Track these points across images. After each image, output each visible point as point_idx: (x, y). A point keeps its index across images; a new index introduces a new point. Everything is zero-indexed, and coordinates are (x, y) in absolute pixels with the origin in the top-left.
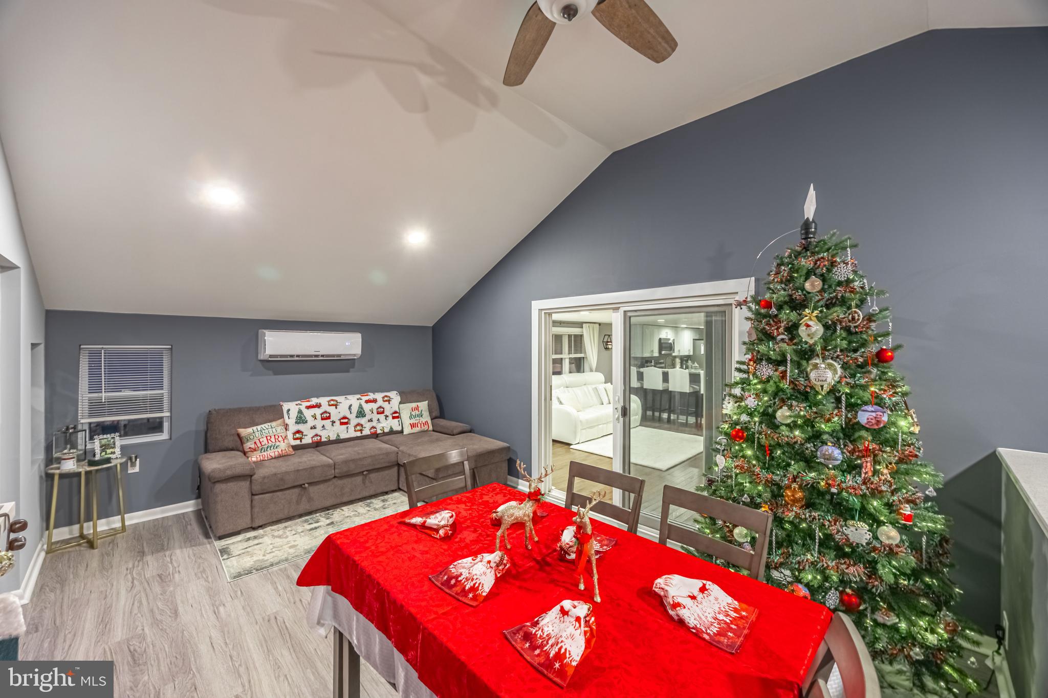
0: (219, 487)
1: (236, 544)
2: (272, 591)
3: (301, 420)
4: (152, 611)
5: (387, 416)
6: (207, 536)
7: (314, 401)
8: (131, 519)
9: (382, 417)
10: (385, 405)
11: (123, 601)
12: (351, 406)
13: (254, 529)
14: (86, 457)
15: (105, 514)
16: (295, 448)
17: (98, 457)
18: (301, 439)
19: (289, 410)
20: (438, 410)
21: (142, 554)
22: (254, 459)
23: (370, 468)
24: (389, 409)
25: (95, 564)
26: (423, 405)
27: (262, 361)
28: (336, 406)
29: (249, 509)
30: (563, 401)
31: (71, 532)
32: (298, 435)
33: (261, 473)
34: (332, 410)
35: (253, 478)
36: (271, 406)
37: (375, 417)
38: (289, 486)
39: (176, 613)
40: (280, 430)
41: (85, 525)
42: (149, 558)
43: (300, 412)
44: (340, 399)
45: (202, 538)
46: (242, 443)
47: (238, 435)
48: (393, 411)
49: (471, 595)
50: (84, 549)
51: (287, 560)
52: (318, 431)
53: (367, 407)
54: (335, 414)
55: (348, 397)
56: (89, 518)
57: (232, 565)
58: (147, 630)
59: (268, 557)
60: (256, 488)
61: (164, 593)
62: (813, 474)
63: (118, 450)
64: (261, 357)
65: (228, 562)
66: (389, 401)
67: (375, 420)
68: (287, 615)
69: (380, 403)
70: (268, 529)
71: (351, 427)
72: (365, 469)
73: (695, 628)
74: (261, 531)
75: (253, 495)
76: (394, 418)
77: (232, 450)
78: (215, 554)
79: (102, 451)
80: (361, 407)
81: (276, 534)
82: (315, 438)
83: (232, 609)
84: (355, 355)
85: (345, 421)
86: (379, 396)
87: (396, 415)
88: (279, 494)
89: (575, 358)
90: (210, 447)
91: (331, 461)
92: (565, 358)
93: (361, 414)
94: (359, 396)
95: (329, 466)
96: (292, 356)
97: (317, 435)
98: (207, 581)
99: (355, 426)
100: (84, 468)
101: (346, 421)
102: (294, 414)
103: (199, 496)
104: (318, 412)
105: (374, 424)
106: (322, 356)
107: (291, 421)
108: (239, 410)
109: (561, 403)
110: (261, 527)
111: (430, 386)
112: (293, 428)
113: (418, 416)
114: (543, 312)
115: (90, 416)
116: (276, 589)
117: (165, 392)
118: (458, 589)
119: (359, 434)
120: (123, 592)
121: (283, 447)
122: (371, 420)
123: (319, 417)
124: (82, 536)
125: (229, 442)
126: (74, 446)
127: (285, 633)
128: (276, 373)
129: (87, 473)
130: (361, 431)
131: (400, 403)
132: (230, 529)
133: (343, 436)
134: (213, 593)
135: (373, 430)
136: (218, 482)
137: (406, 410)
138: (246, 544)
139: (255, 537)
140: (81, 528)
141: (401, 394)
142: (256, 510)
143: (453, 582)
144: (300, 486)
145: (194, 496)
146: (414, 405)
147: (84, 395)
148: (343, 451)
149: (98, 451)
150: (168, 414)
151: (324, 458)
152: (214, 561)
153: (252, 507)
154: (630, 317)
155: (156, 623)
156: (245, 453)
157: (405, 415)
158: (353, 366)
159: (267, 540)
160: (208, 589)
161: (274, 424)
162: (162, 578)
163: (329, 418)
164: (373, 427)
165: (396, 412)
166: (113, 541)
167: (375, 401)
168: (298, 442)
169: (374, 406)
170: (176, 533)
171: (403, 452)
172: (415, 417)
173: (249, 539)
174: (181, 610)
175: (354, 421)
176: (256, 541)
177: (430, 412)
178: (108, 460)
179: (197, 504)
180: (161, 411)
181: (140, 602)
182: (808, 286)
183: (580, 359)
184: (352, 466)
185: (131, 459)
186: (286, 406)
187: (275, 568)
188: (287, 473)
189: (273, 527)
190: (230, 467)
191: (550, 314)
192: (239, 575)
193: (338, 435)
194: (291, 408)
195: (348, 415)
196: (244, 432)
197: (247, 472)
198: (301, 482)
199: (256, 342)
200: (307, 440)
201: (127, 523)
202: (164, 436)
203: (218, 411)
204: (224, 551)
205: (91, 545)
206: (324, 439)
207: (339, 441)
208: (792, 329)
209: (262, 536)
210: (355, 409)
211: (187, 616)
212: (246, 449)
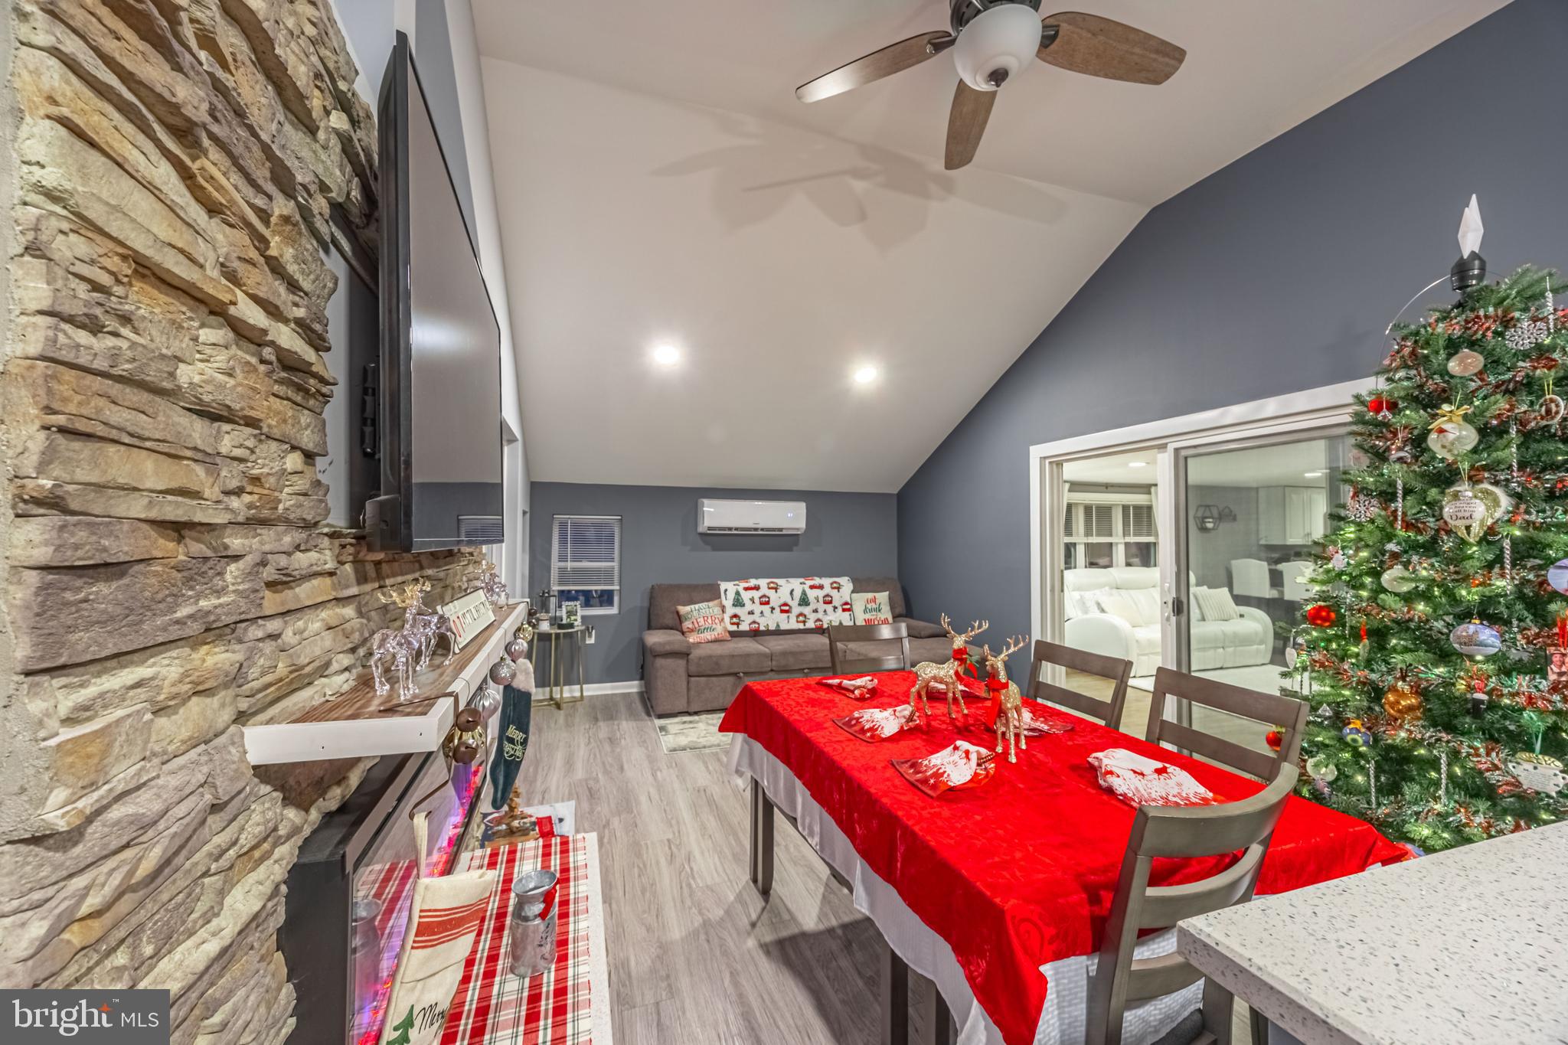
0: (660, 662)
1: (672, 724)
2: (703, 768)
3: (738, 602)
4: (603, 763)
5: (835, 608)
6: (649, 714)
7: (753, 582)
8: (588, 690)
9: (829, 608)
10: (834, 593)
11: (582, 752)
12: (792, 591)
13: (689, 714)
14: (555, 621)
15: (569, 682)
16: (733, 634)
17: (564, 622)
18: (738, 624)
19: (726, 590)
20: (903, 604)
21: (596, 720)
22: (691, 640)
23: (813, 666)
24: (838, 598)
25: (561, 720)
26: (883, 597)
27: (701, 534)
28: (776, 589)
29: (685, 691)
30: (1106, 609)
31: (544, 694)
32: (735, 620)
33: (696, 653)
34: (771, 593)
35: (691, 657)
36: (709, 585)
37: (821, 607)
38: (724, 672)
39: (622, 769)
40: (717, 610)
41: (554, 689)
42: (601, 724)
43: (738, 593)
44: (780, 581)
45: (643, 715)
46: (681, 622)
47: (678, 613)
48: (843, 601)
49: (869, 734)
50: (553, 709)
51: (719, 745)
52: (756, 617)
53: (812, 594)
54: (776, 599)
55: (790, 580)
56: (557, 684)
57: (668, 741)
58: (600, 776)
59: (701, 740)
60: (693, 669)
61: (613, 751)
62: (1441, 670)
63: (579, 620)
64: (701, 529)
65: (666, 738)
66: (838, 588)
67: (821, 610)
68: (716, 790)
69: (827, 590)
70: (704, 717)
71: (793, 616)
72: (805, 666)
73: (1125, 795)
74: (696, 718)
75: (689, 676)
76: (844, 610)
77: (672, 629)
78: (655, 729)
79: (568, 617)
80: (804, 593)
81: (710, 722)
82: (753, 626)
83: (667, 774)
84: (798, 529)
85: (785, 609)
86: (826, 582)
87: (847, 607)
88: (714, 679)
89: (1138, 544)
90: (653, 624)
91: (767, 650)
92: (1117, 544)
93: (804, 601)
94: (802, 580)
95: (764, 655)
96: (730, 529)
97: (754, 622)
98: (647, 748)
99: (798, 616)
100: (555, 631)
101: (787, 608)
102: (731, 595)
103: (642, 678)
104: (756, 594)
105: (820, 615)
106: (762, 530)
107: (728, 602)
108: (679, 587)
109: (1103, 611)
110: (696, 713)
111: (895, 576)
112: (731, 610)
113: (875, 610)
114: (1047, 461)
115: (560, 584)
116: (707, 767)
117: (615, 564)
118: (857, 728)
119: (801, 626)
120: (582, 746)
121: (719, 631)
122: (815, 611)
123: (757, 601)
124: (551, 699)
125: (669, 620)
126: (547, 611)
127: (711, 802)
128: (715, 549)
129: (557, 635)
130: (804, 622)
131: (853, 592)
132: (667, 709)
133: (784, 626)
134: (652, 759)
135: (818, 623)
136: (658, 656)
137: (860, 601)
138: (682, 726)
139: (691, 722)
140: (551, 692)
141: (854, 581)
142: (692, 693)
143: (854, 722)
144: (735, 674)
145: (638, 677)
146: (870, 595)
147: (555, 564)
148: (782, 642)
149: (565, 617)
150: (617, 588)
151: (761, 647)
152: (653, 735)
153: (688, 689)
154: (1186, 458)
155: (606, 772)
156: (683, 633)
157: (858, 608)
158: (796, 544)
159: (701, 726)
160: (648, 757)
161: (711, 604)
162: (611, 740)
163: (767, 603)
164: (819, 620)
165: (846, 604)
166: (573, 706)
167: (821, 587)
168: (734, 628)
169: (820, 593)
170: (623, 708)
171: (851, 650)
172: (871, 611)
173: (685, 722)
174: (626, 767)
175: (796, 610)
176: (691, 725)
177: (892, 608)
178: (571, 626)
179: (641, 686)
180: (612, 584)
181: (595, 755)
182: (1453, 366)
183: (1148, 545)
184: (791, 660)
185: (588, 629)
186: (723, 586)
187: (707, 751)
188: (721, 657)
189: (710, 716)
190: (669, 643)
191: (1059, 464)
192: (675, 750)
193: (778, 625)
194: (729, 588)
195: (790, 602)
196: (683, 610)
197: (684, 650)
198: (736, 670)
199: (695, 513)
200: (744, 627)
201: (585, 694)
202: (614, 610)
203: (659, 586)
204: (662, 729)
205: (558, 706)
206: (762, 628)
207: (778, 632)
208: (1419, 442)
209: (697, 722)
210: (798, 594)
211: (630, 773)
212: (685, 630)
